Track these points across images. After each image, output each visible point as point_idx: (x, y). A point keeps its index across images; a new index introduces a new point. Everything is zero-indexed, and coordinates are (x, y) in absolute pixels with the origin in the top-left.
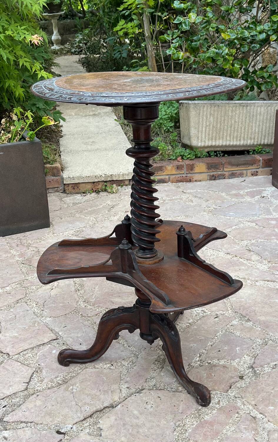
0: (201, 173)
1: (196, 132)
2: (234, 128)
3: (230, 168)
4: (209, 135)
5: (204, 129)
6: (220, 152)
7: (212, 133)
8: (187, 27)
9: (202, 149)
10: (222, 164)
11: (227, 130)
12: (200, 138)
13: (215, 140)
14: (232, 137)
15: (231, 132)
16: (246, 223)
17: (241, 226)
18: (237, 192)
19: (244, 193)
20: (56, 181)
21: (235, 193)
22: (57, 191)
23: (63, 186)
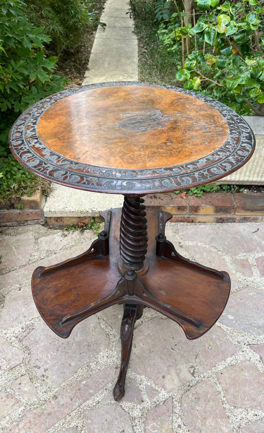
0: (207, 215)
2: (257, 163)
3: (243, 213)
6: (235, 186)
8: (211, 41)
10: (233, 208)
14: (252, 172)
15: (252, 168)
16: (247, 350)
17: (239, 358)
18: (245, 258)
19: (254, 260)
20: (35, 214)
21: (242, 258)
22: (38, 223)
23: (45, 218)
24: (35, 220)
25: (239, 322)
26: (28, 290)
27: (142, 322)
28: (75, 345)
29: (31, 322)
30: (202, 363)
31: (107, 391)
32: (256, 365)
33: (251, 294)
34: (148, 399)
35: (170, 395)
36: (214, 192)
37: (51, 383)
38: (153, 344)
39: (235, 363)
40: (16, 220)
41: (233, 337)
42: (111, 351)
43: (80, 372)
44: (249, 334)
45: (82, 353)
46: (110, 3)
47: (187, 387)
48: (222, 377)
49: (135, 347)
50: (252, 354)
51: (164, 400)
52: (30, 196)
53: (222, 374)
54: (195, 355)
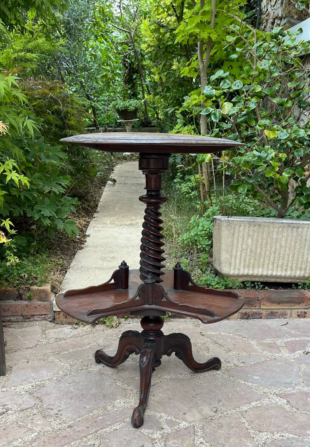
1: (228, 256)
2: (279, 254)
3: (269, 306)
4: (245, 261)
5: (239, 254)
6: (259, 283)
7: (250, 260)
8: (217, 119)
9: (234, 279)
10: (258, 300)
11: (270, 256)
12: (233, 264)
13: (253, 268)
14: (275, 265)
15: (274, 260)
16: (273, 397)
17: (264, 402)
18: (273, 342)
19: (283, 343)
20: (43, 307)
21: (269, 342)
22: (44, 319)
23: (53, 314)
24: (43, 315)
25: (265, 380)
28: (90, 396)
29: (41, 383)
30: (225, 405)
31: (125, 423)
32: (283, 406)
33: (279, 364)
34: (168, 427)
35: (192, 425)
36: (237, 288)
37: (65, 418)
38: (173, 394)
39: (260, 406)
40: (22, 315)
41: (259, 390)
42: (128, 399)
43: (95, 412)
44: (276, 388)
45: (97, 400)
46: (119, 167)
47: (209, 420)
48: (247, 414)
50: (278, 399)
51: (185, 427)
52: (40, 286)
53: (246, 412)
54: (218, 401)
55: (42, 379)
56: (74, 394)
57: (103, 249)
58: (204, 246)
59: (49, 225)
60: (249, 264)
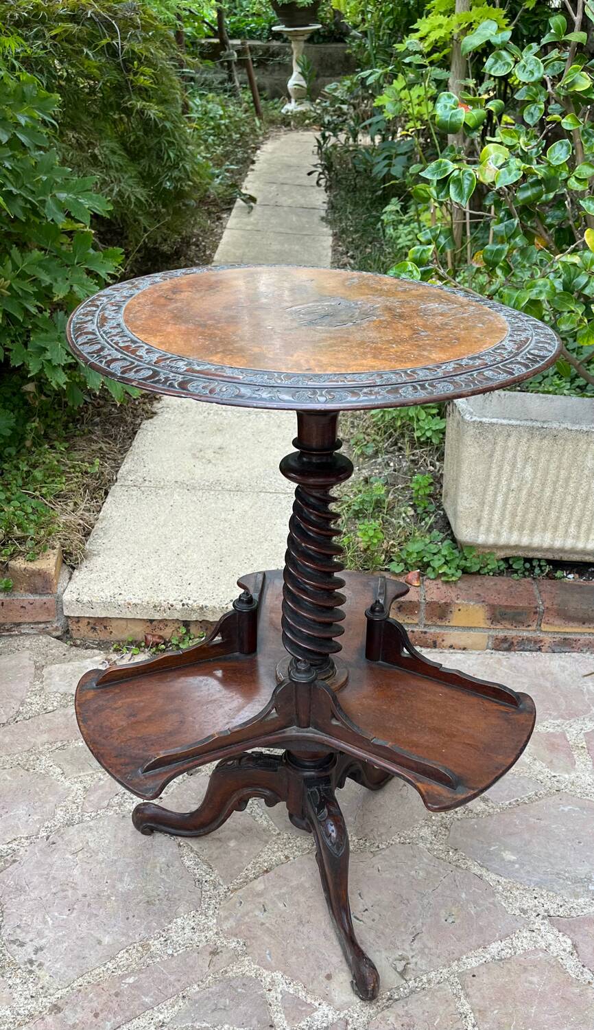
0: (470, 628)
1: (475, 505)
3: (560, 626)
4: (514, 515)
5: (500, 498)
6: (543, 563)
7: (526, 513)
9: (487, 551)
10: (535, 613)
11: (573, 508)
12: (484, 522)
13: (532, 531)
14: (584, 527)
15: (583, 515)
16: (542, 928)
17: (519, 944)
18: (559, 729)
19: (581, 736)
20: (41, 607)
21: (551, 730)
22: (45, 632)
23: (64, 620)
24: (40, 623)
25: (528, 868)
26: (9, 778)
27: (287, 857)
28: (116, 901)
29: (10, 846)
30: (426, 951)
31: (186, 1001)
32: (560, 960)
33: (566, 809)
34: (286, 1022)
35: (342, 1016)
36: (491, 574)
37: (48, 977)
38: (309, 906)
39: (509, 956)
41: (511, 900)
42: (204, 917)
43: (122, 957)
44: (551, 894)
45: (130, 917)
46: (270, 151)
47: (384, 1001)
48: (474, 983)
49: (265, 910)
50: (553, 936)
51: (325, 1025)
52: (31, 561)
53: (474, 976)
54: (411, 934)
55: (14, 836)
56: (80, 893)
57: (201, 417)
58: (429, 434)
59: (65, 387)
60: (523, 522)
